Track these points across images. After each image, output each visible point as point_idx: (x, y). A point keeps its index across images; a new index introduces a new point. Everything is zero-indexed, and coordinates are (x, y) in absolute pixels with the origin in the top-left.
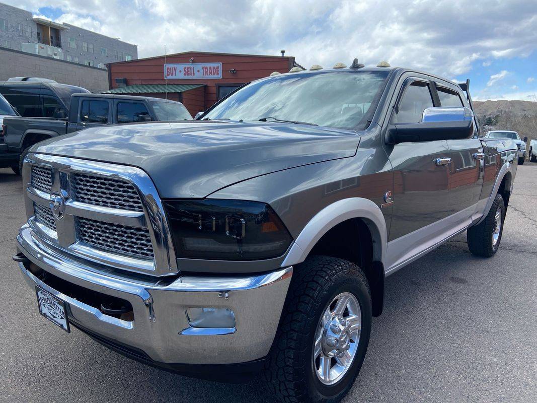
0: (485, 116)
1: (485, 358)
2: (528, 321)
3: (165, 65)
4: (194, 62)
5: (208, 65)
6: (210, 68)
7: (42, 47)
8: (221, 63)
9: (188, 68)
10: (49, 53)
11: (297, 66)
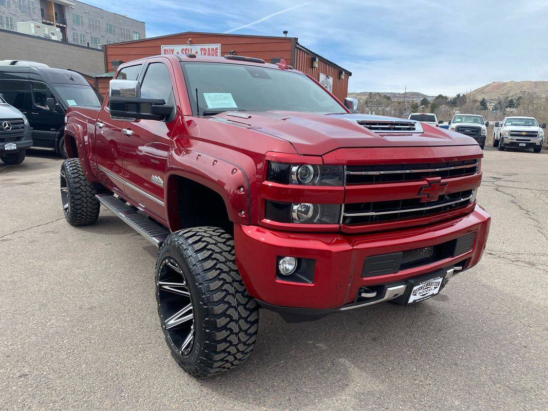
0: (507, 98)
1: (446, 400)
2: (504, 351)
3: (162, 46)
4: (191, 43)
5: (206, 46)
6: (209, 49)
7: (38, 27)
8: (220, 44)
9: (186, 50)
10: (47, 32)
11: (300, 47)
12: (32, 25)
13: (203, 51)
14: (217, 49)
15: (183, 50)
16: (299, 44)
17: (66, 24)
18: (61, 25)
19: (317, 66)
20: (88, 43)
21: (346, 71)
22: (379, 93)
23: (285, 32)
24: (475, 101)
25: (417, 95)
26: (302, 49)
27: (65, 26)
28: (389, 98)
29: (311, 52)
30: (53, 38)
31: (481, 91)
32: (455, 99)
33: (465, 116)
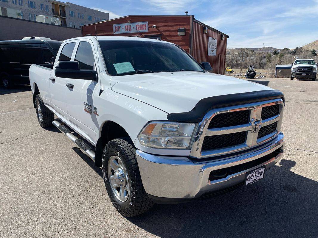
3: (114, 25)
4: (131, 22)
5: (140, 23)
6: (141, 25)
7: (48, 18)
8: (147, 22)
9: (128, 26)
10: (52, 21)
11: (196, 21)
12: (44, 17)
13: (137, 27)
14: (145, 25)
15: (126, 26)
16: (195, 19)
17: (66, 17)
18: (63, 17)
19: (207, 32)
20: (74, 26)
21: (225, 35)
22: (246, 48)
23: (187, 12)
24: (308, 51)
25: (270, 48)
26: (197, 22)
27: (65, 18)
28: (253, 51)
29: (203, 24)
30: (56, 24)
31: (312, 44)
32: (295, 50)
33: (301, 60)
